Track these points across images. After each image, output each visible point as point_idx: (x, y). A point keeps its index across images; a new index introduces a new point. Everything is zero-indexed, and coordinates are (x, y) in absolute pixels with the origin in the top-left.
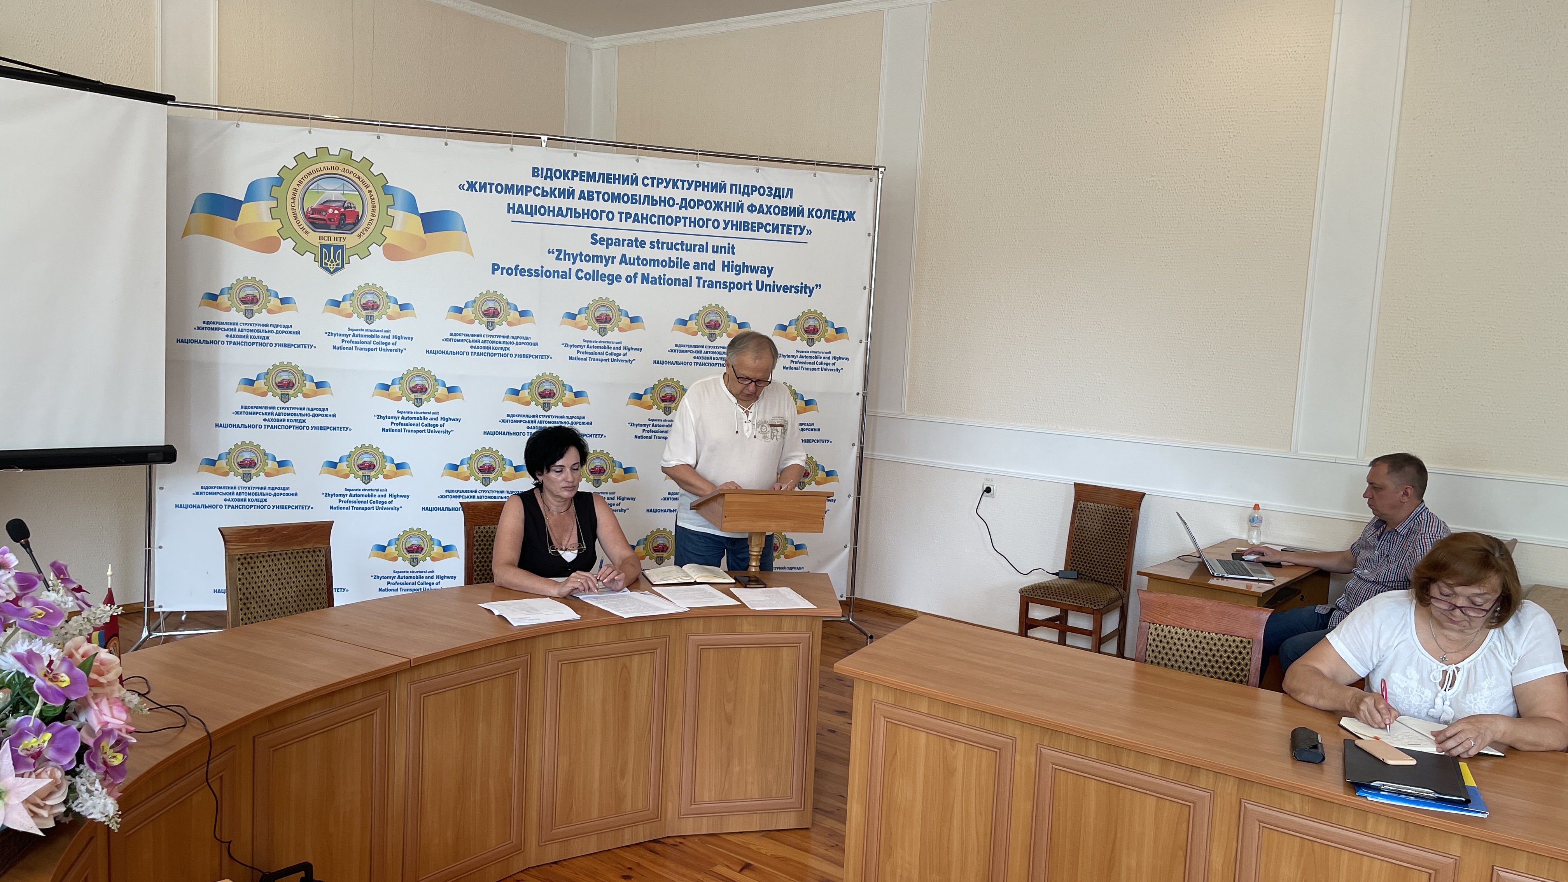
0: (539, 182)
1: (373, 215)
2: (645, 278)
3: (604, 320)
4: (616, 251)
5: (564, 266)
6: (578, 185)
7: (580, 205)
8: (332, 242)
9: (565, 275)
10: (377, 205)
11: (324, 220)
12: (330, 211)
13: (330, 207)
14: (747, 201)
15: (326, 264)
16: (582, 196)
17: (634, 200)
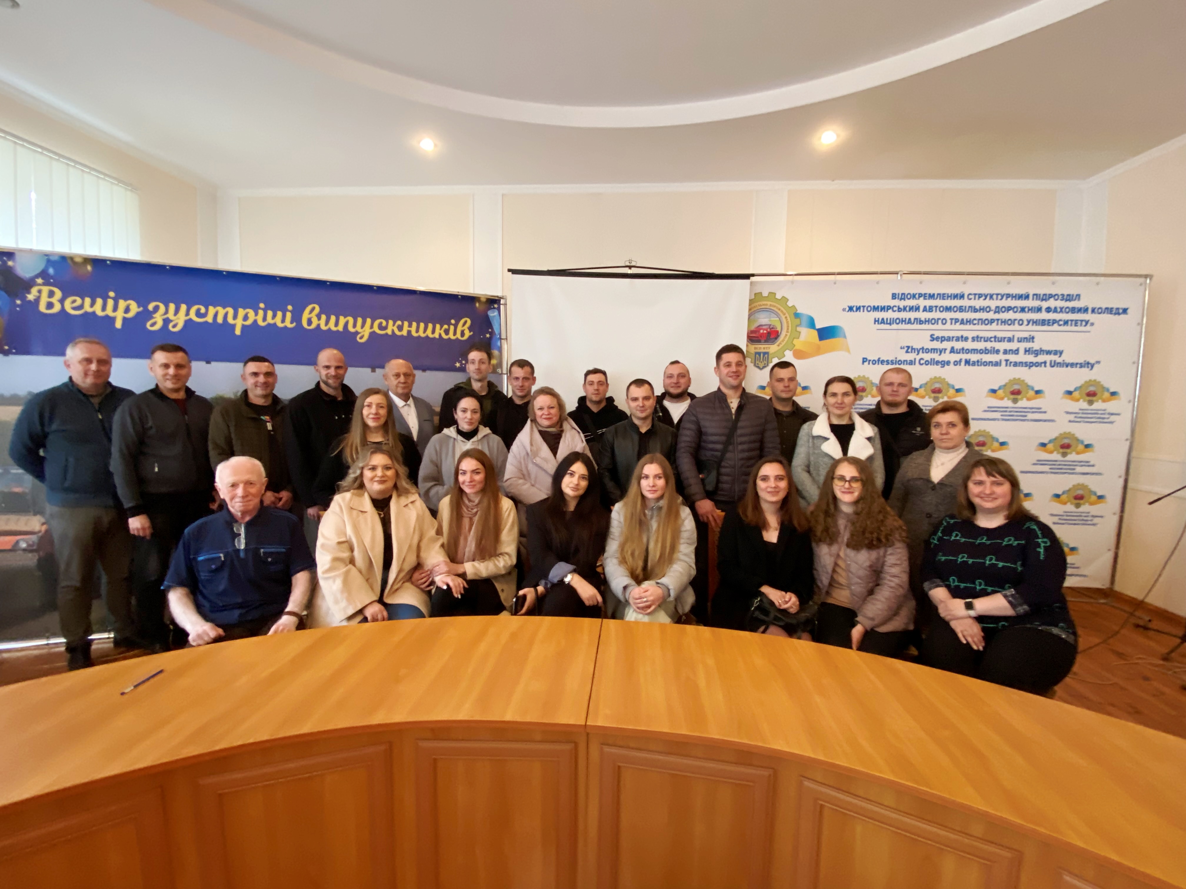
0: (896, 302)
1: (787, 332)
2: (967, 362)
3: (937, 391)
4: (947, 345)
5: (910, 357)
6: (922, 303)
7: (923, 315)
8: (762, 350)
9: (912, 363)
10: (790, 325)
11: (757, 337)
12: (762, 331)
13: (761, 329)
15: (758, 364)
16: (925, 310)
17: (961, 309)
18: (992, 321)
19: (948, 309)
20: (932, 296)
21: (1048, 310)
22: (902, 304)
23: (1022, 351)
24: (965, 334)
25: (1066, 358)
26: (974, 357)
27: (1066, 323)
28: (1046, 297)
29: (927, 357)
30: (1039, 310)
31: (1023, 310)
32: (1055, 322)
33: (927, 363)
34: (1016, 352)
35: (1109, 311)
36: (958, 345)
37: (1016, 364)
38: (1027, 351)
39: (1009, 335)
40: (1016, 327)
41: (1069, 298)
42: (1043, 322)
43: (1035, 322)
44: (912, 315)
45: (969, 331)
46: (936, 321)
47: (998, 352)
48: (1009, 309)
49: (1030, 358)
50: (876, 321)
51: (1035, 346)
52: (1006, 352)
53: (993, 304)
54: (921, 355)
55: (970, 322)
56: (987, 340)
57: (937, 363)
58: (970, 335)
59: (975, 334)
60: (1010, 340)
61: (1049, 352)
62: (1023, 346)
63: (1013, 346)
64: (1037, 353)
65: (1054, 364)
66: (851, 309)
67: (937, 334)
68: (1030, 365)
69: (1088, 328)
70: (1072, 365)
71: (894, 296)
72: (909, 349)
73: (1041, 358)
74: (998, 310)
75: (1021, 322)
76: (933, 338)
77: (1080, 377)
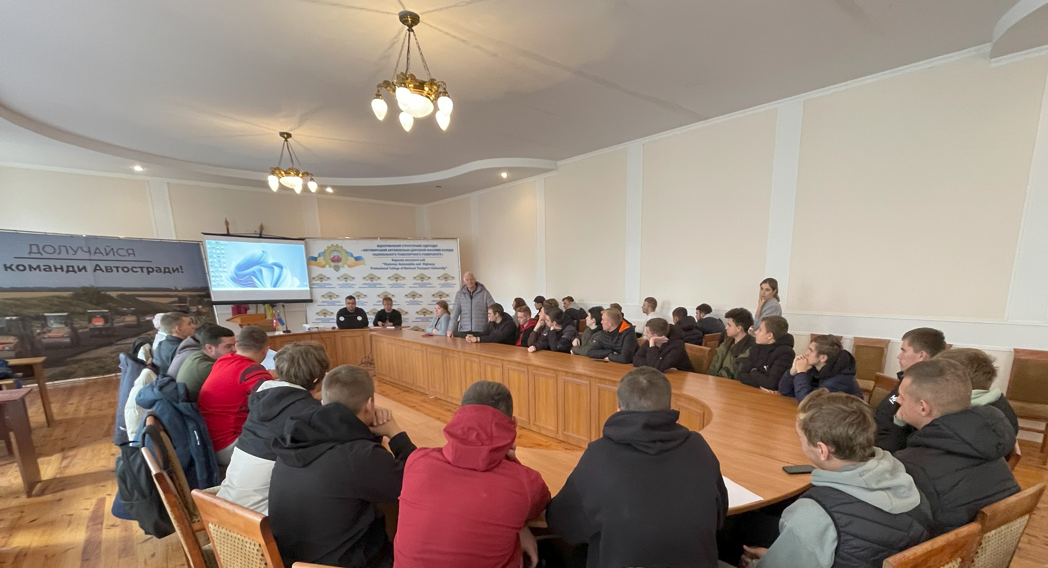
0: (378, 248)
1: (344, 258)
2: (405, 268)
3: (397, 278)
4: (398, 262)
5: (386, 267)
6: (388, 248)
7: (388, 252)
8: (337, 265)
9: (387, 269)
10: (345, 256)
11: (334, 260)
12: (336, 258)
14: (427, 248)
15: (336, 269)
16: (389, 250)
17: (400, 250)
18: (411, 254)
19: (396, 250)
20: (390, 246)
21: (428, 250)
22: (381, 248)
23: (422, 264)
24: (403, 259)
25: (436, 266)
26: (407, 266)
27: (434, 254)
28: (427, 246)
29: (392, 266)
30: (425, 250)
31: (420, 250)
32: (431, 254)
33: (392, 269)
34: (420, 264)
35: (447, 250)
36: (401, 262)
37: (421, 268)
38: (424, 264)
39: (417, 258)
40: (419, 256)
41: (434, 246)
42: (427, 254)
43: (425, 254)
44: (385, 252)
45: (404, 258)
46: (392, 254)
47: (414, 264)
48: (416, 250)
49: (425, 266)
50: (373, 254)
51: (426, 262)
52: (417, 264)
53: (410, 248)
54: (390, 266)
55: (404, 254)
56: (410, 260)
57: (395, 268)
58: (405, 259)
59: (406, 258)
60: (418, 260)
61: (430, 264)
62: (422, 262)
63: (419, 262)
64: (427, 264)
65: (433, 268)
66: (364, 250)
67: (394, 259)
68: (425, 269)
69: (441, 256)
70: (438, 268)
71: (378, 246)
72: (385, 264)
73: (428, 266)
74: (412, 250)
75: (420, 254)
76: (393, 260)
77: (442, 272)
